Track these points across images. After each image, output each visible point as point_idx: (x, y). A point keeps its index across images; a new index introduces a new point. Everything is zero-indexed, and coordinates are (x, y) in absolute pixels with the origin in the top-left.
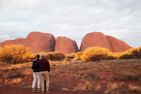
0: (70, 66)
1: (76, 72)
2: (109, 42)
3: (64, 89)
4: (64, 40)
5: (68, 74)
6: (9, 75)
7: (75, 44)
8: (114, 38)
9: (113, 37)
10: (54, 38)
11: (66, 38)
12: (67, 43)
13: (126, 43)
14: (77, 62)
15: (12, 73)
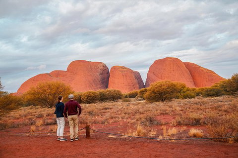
0: (127, 109)
1: (132, 117)
2: (190, 71)
3: (110, 136)
4: (122, 72)
5: (120, 119)
6: (44, 122)
7: (138, 76)
8: (197, 65)
9: (195, 65)
10: (107, 68)
11: (124, 68)
12: (126, 76)
13: (215, 73)
14: (139, 104)
15: (47, 119)
